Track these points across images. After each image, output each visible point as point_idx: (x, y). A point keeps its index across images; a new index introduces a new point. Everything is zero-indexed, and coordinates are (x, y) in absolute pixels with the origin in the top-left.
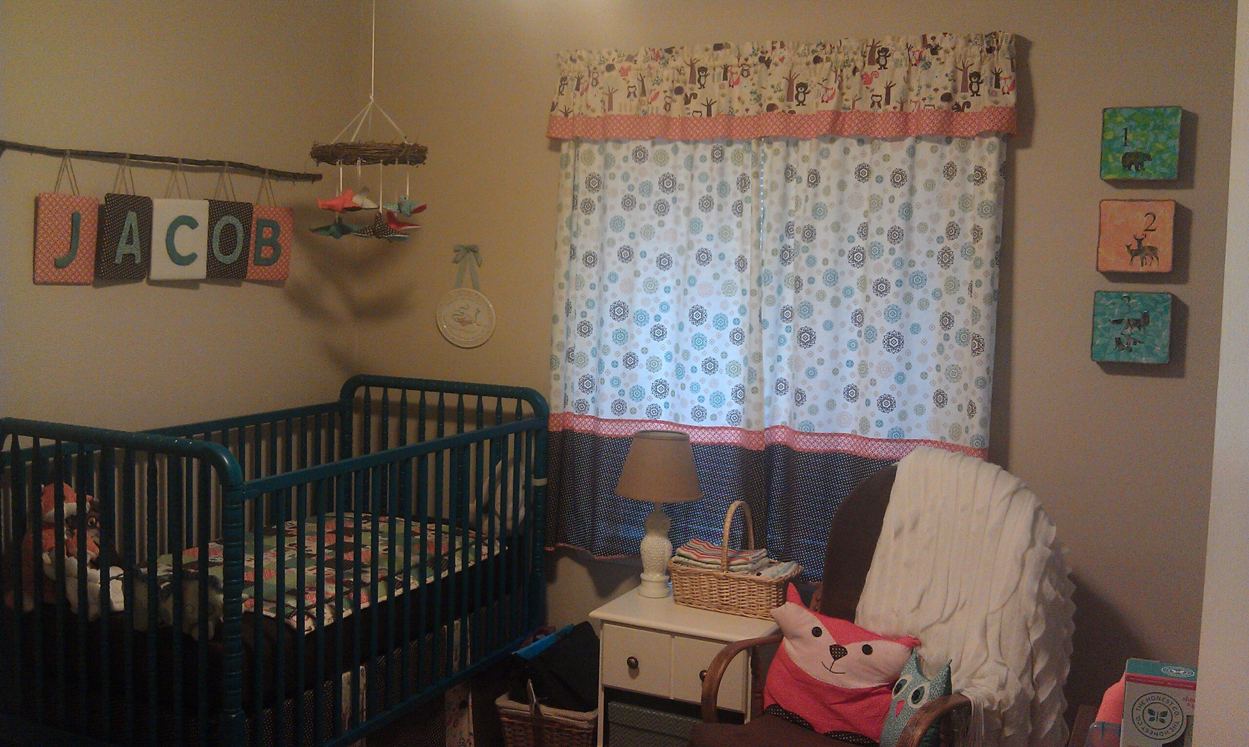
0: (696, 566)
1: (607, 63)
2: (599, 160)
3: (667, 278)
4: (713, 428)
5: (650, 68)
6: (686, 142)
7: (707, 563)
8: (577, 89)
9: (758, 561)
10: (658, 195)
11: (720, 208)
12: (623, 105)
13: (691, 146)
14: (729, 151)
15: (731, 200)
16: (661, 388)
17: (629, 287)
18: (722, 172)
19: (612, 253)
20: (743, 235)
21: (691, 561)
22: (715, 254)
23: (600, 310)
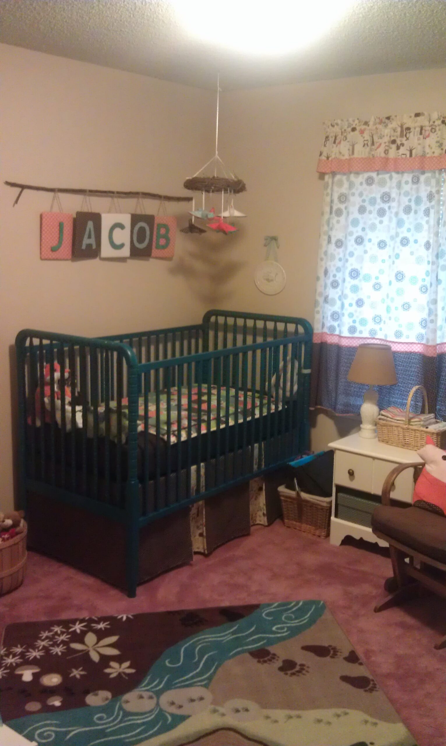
0: (391, 421)
1: (352, 127)
2: (346, 185)
3: (384, 254)
4: (407, 343)
5: (377, 129)
6: (398, 173)
7: (398, 420)
8: (335, 142)
9: (427, 420)
10: (380, 204)
11: (416, 212)
12: (361, 152)
13: (400, 175)
14: (422, 178)
15: (423, 207)
16: (377, 319)
17: (361, 259)
18: (418, 190)
19: (352, 239)
20: (429, 228)
21: (388, 419)
22: (412, 240)
23: (344, 273)
